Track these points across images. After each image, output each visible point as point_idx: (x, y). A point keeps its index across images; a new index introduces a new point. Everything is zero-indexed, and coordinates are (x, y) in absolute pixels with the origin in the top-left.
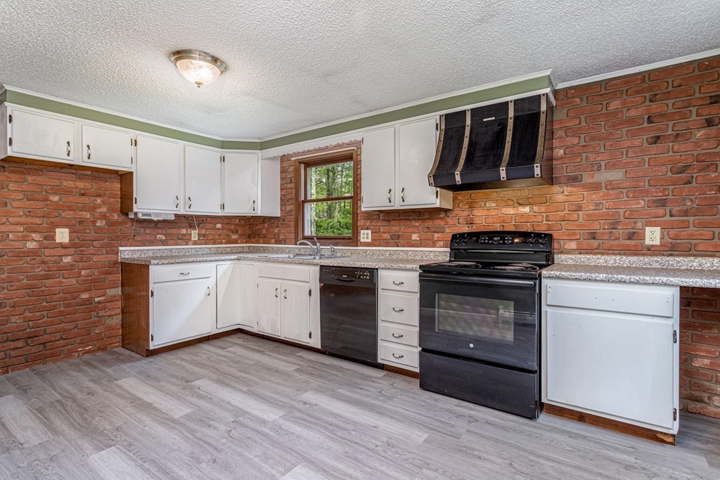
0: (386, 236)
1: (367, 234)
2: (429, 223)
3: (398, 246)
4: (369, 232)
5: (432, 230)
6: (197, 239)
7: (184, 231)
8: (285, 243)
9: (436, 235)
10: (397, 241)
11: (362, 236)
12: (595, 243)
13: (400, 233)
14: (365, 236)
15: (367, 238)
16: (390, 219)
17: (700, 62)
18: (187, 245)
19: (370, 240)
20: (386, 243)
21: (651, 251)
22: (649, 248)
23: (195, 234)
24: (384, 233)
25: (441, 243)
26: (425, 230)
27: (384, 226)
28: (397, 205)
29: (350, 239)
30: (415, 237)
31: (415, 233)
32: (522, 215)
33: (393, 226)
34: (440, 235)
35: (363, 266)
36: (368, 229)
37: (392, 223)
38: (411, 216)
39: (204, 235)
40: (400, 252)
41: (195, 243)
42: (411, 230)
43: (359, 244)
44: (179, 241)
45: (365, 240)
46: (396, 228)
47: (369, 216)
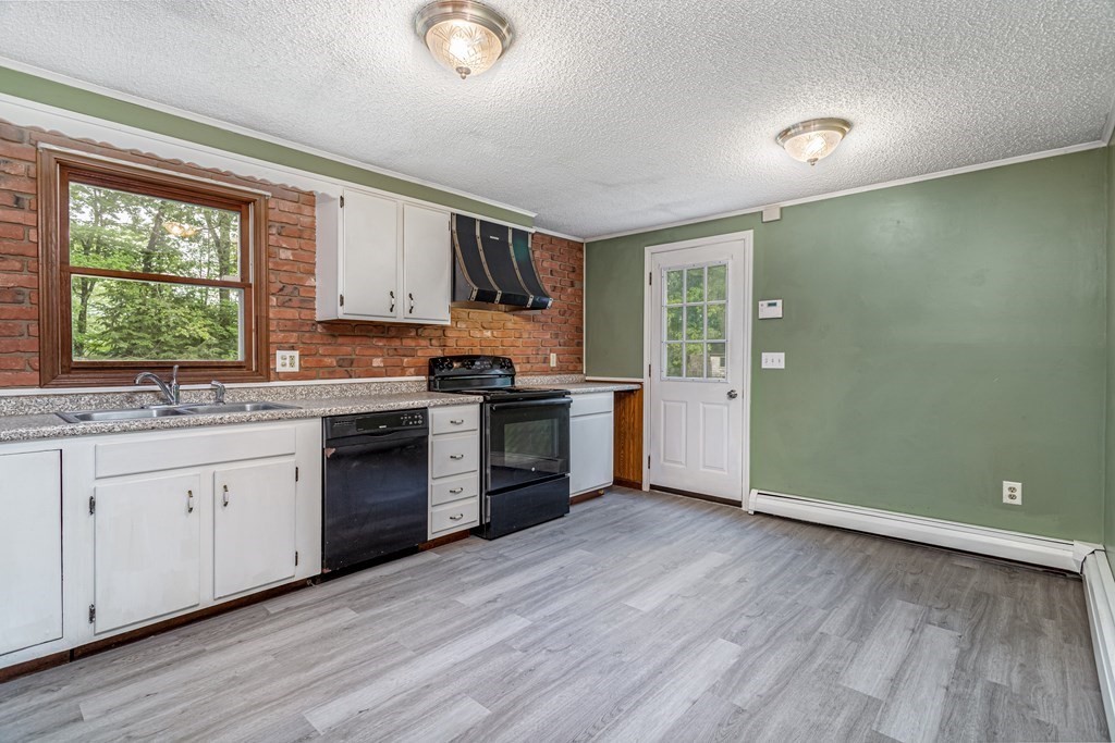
0: (328, 361)
1: (292, 358)
2: (396, 343)
3: (351, 377)
4: (296, 354)
5: (401, 352)
9: (406, 360)
10: (349, 369)
11: (279, 361)
12: (529, 366)
13: (354, 357)
14: (288, 362)
15: (292, 365)
16: (336, 334)
17: (569, 241)
19: (296, 369)
20: (329, 373)
24: (325, 356)
25: (412, 370)
26: (391, 352)
27: (324, 344)
30: (377, 362)
31: (378, 356)
32: (486, 339)
33: (341, 345)
34: (410, 359)
35: (412, 407)
36: (293, 348)
37: (340, 340)
38: (371, 331)
42: (371, 352)
43: (272, 375)
45: (288, 369)
46: (348, 348)
47: (296, 326)
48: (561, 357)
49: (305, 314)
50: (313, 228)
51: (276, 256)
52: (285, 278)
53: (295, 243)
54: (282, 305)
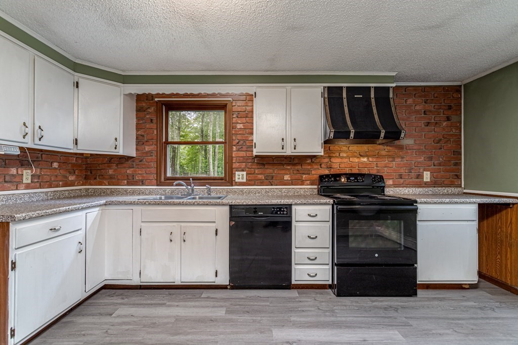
0: (260, 176)
1: (243, 175)
2: (299, 167)
3: (272, 185)
4: (245, 173)
5: (301, 172)
6: (29, 181)
7: (13, 171)
8: (143, 184)
9: (304, 176)
10: (271, 181)
11: (237, 177)
12: (402, 181)
13: (274, 174)
14: (241, 177)
15: (242, 178)
16: (265, 163)
18: (17, 189)
19: (245, 180)
20: (261, 183)
21: (427, 185)
22: (426, 183)
23: (27, 175)
24: (259, 174)
25: (308, 182)
26: (295, 172)
27: (258, 168)
28: (289, 152)
29: (222, 179)
30: (287, 177)
31: (287, 174)
32: (363, 163)
33: (267, 169)
34: (307, 176)
35: (280, 203)
36: (243, 171)
37: (267, 166)
38: (283, 161)
39: (39, 177)
40: (275, 190)
41: (28, 187)
42: (283, 172)
43: (234, 183)
44: (6, 184)
45: (241, 180)
46: (269, 171)
47: (244, 160)
48: (435, 174)
49: (249, 154)
50: (252, 112)
51: (236, 127)
52: (239, 137)
53: (244, 120)
54: (238, 150)
